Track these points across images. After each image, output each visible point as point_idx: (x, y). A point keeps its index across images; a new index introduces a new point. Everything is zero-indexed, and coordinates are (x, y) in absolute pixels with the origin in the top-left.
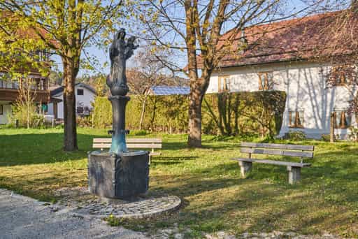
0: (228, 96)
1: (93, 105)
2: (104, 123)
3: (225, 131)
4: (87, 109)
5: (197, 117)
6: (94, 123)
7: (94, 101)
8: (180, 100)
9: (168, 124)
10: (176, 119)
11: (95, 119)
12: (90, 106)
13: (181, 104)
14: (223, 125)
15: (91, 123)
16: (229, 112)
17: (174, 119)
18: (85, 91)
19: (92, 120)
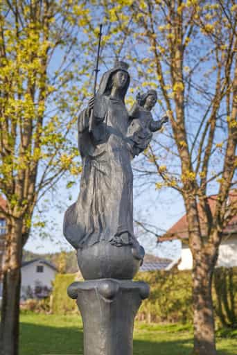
0: (227, 272)
1: (53, 284)
2: (64, 307)
3: (227, 320)
4: (46, 289)
5: (206, 306)
6: (53, 307)
7: (53, 280)
8: (161, 278)
9: (146, 310)
10: (157, 303)
11: (54, 301)
12: (49, 286)
13: (163, 283)
14: (224, 312)
15: (48, 306)
16: (231, 293)
17: (154, 303)
18: (46, 269)
19: (50, 304)
